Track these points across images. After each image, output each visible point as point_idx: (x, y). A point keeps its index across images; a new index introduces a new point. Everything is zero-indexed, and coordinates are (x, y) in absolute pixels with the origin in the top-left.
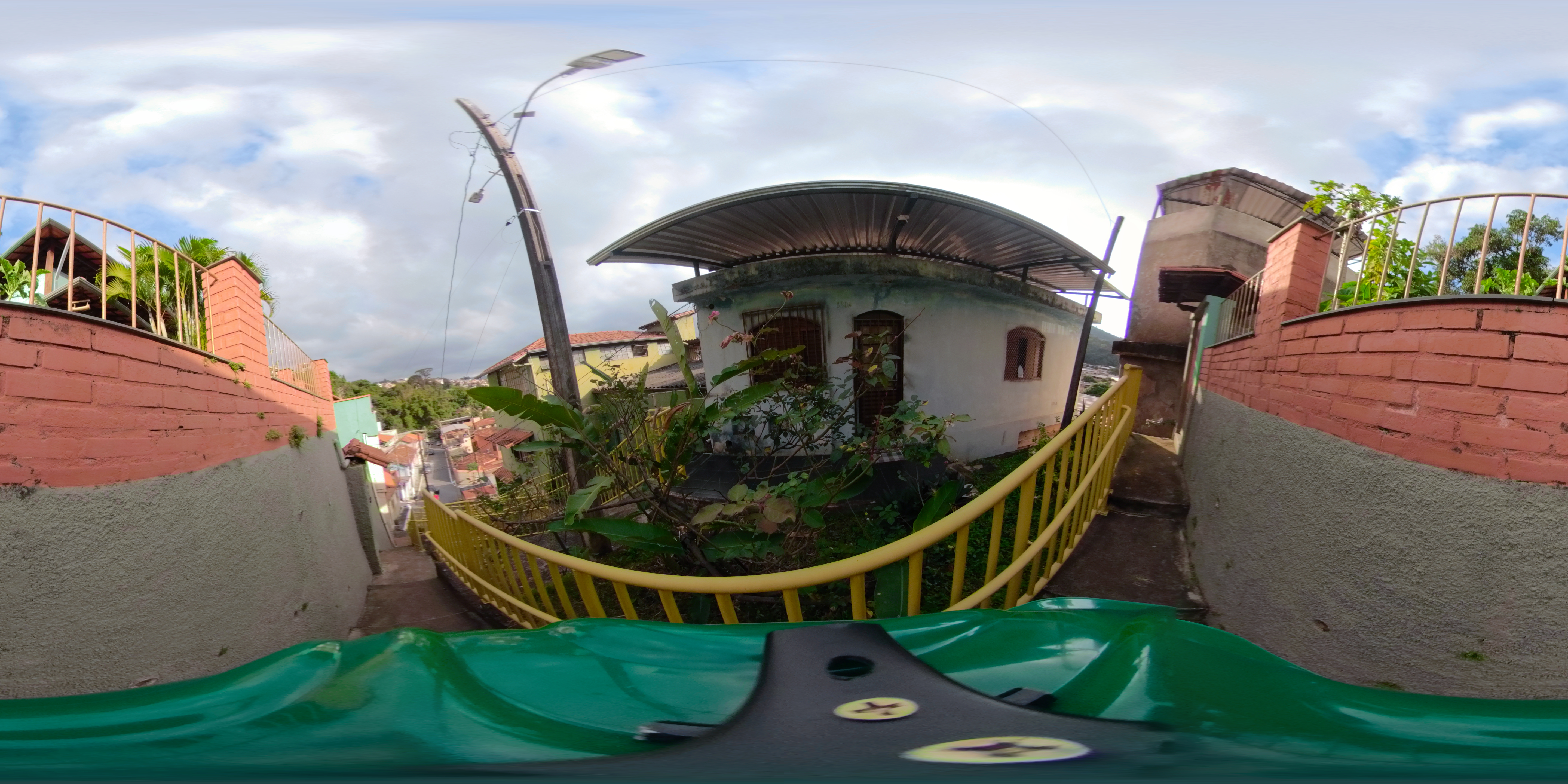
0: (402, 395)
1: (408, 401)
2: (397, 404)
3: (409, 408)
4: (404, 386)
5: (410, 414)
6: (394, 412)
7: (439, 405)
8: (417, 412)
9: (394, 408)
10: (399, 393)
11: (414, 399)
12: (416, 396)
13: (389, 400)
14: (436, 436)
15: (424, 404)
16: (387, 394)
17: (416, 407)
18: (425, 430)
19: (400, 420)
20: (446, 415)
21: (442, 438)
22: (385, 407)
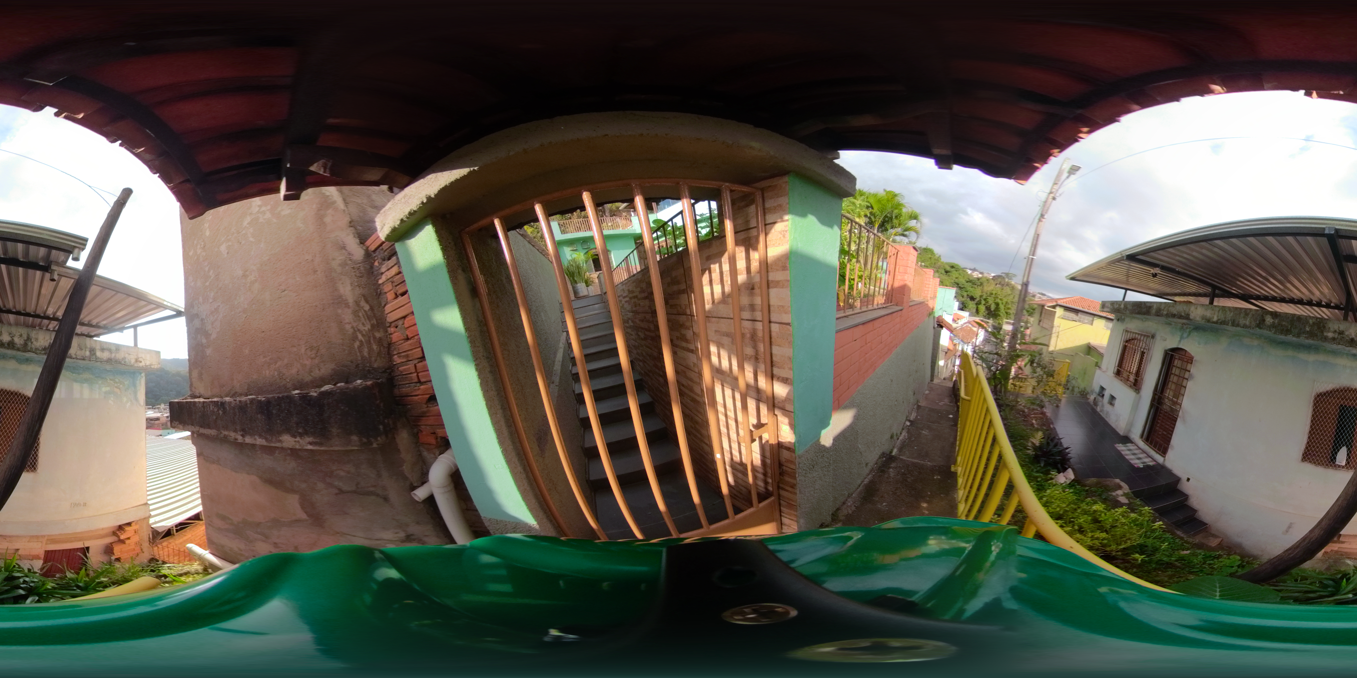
1: (986, 293)
4: (988, 280)
5: (984, 305)
7: (1010, 306)
9: (973, 295)
11: (992, 294)
12: (994, 292)
13: (972, 287)
14: (997, 329)
15: (998, 301)
17: (991, 301)
19: (975, 306)
22: (967, 291)
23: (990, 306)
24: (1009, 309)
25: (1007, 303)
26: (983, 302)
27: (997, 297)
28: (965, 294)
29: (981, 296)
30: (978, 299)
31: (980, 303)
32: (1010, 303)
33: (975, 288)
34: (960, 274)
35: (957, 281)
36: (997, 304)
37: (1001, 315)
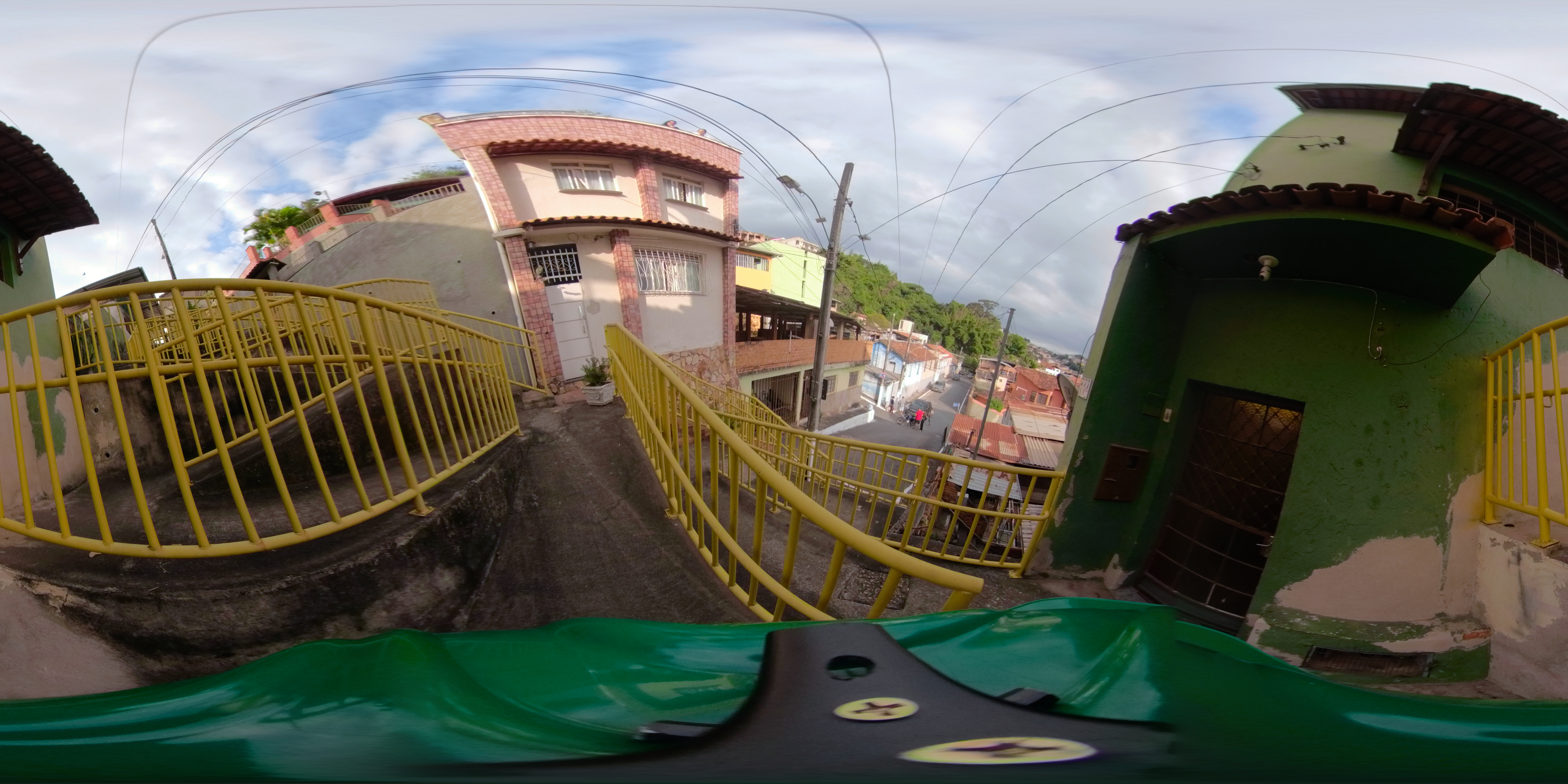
0: (953, 313)
1: (957, 321)
2: (945, 320)
3: (954, 329)
4: (961, 307)
5: (954, 335)
6: (938, 327)
7: (989, 339)
8: (963, 336)
9: (939, 322)
10: (951, 311)
11: (966, 322)
12: (968, 320)
13: (938, 313)
14: (971, 368)
15: (973, 331)
16: (938, 307)
17: (963, 330)
18: (963, 356)
19: (940, 336)
20: (991, 352)
21: (976, 371)
22: (930, 318)
23: (962, 338)
24: (987, 342)
25: (985, 334)
26: (952, 332)
27: (972, 327)
28: (928, 320)
29: (949, 325)
30: (945, 329)
31: (948, 334)
32: (990, 336)
33: (941, 314)
34: (922, 298)
35: (917, 305)
36: (972, 336)
37: (977, 349)
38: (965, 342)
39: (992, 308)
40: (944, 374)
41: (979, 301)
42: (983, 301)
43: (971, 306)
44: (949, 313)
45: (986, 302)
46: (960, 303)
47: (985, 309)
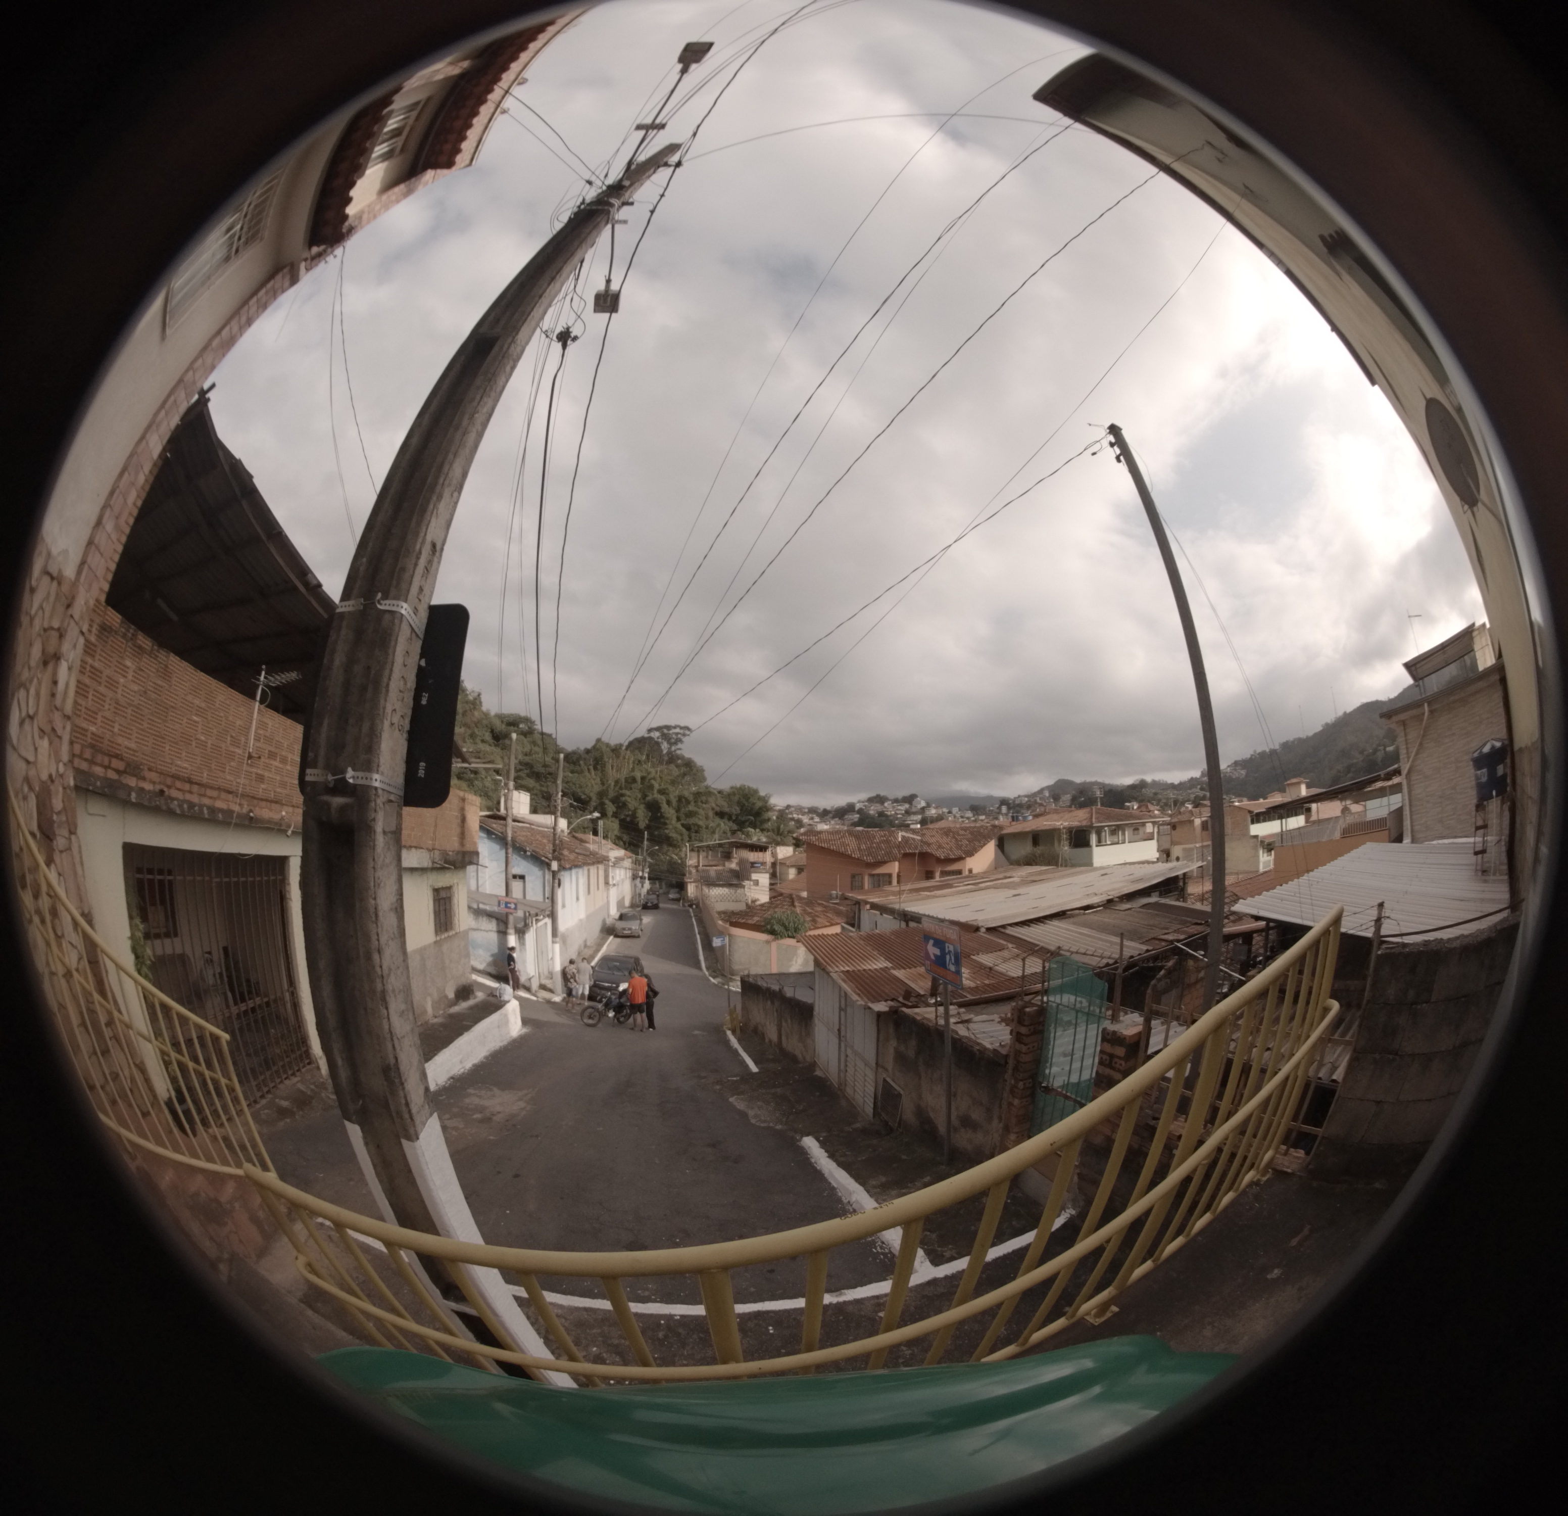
6: (580, 798)
10: (598, 762)
16: (572, 759)
38: (642, 825)
39: (680, 741)
40: (623, 898)
41: (650, 730)
42: (658, 729)
43: (638, 744)
44: (595, 768)
45: (665, 731)
46: (613, 742)
47: (665, 746)
